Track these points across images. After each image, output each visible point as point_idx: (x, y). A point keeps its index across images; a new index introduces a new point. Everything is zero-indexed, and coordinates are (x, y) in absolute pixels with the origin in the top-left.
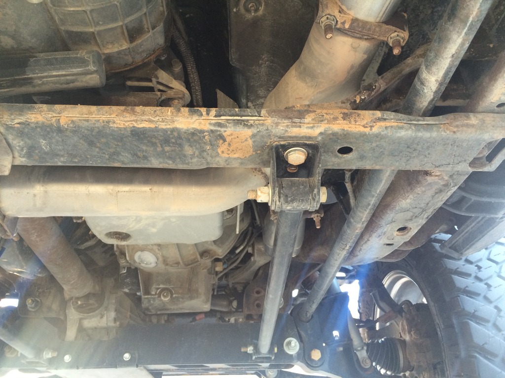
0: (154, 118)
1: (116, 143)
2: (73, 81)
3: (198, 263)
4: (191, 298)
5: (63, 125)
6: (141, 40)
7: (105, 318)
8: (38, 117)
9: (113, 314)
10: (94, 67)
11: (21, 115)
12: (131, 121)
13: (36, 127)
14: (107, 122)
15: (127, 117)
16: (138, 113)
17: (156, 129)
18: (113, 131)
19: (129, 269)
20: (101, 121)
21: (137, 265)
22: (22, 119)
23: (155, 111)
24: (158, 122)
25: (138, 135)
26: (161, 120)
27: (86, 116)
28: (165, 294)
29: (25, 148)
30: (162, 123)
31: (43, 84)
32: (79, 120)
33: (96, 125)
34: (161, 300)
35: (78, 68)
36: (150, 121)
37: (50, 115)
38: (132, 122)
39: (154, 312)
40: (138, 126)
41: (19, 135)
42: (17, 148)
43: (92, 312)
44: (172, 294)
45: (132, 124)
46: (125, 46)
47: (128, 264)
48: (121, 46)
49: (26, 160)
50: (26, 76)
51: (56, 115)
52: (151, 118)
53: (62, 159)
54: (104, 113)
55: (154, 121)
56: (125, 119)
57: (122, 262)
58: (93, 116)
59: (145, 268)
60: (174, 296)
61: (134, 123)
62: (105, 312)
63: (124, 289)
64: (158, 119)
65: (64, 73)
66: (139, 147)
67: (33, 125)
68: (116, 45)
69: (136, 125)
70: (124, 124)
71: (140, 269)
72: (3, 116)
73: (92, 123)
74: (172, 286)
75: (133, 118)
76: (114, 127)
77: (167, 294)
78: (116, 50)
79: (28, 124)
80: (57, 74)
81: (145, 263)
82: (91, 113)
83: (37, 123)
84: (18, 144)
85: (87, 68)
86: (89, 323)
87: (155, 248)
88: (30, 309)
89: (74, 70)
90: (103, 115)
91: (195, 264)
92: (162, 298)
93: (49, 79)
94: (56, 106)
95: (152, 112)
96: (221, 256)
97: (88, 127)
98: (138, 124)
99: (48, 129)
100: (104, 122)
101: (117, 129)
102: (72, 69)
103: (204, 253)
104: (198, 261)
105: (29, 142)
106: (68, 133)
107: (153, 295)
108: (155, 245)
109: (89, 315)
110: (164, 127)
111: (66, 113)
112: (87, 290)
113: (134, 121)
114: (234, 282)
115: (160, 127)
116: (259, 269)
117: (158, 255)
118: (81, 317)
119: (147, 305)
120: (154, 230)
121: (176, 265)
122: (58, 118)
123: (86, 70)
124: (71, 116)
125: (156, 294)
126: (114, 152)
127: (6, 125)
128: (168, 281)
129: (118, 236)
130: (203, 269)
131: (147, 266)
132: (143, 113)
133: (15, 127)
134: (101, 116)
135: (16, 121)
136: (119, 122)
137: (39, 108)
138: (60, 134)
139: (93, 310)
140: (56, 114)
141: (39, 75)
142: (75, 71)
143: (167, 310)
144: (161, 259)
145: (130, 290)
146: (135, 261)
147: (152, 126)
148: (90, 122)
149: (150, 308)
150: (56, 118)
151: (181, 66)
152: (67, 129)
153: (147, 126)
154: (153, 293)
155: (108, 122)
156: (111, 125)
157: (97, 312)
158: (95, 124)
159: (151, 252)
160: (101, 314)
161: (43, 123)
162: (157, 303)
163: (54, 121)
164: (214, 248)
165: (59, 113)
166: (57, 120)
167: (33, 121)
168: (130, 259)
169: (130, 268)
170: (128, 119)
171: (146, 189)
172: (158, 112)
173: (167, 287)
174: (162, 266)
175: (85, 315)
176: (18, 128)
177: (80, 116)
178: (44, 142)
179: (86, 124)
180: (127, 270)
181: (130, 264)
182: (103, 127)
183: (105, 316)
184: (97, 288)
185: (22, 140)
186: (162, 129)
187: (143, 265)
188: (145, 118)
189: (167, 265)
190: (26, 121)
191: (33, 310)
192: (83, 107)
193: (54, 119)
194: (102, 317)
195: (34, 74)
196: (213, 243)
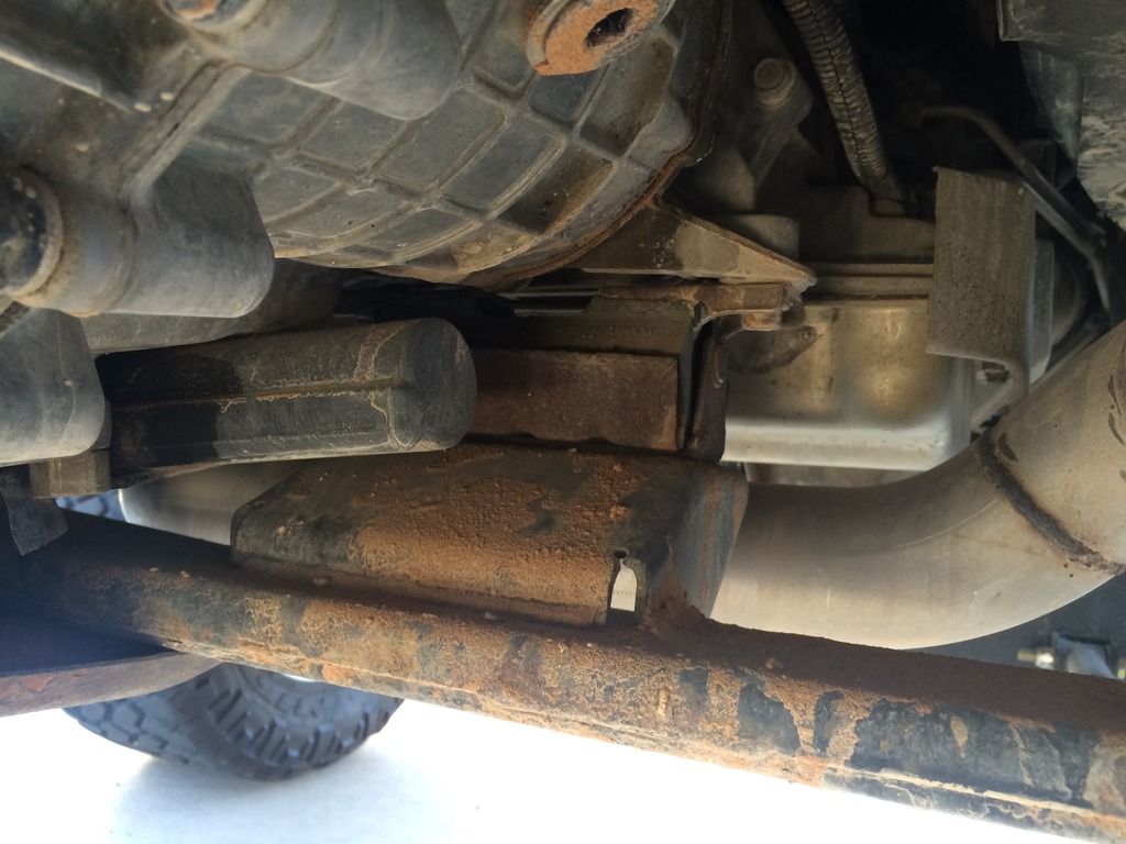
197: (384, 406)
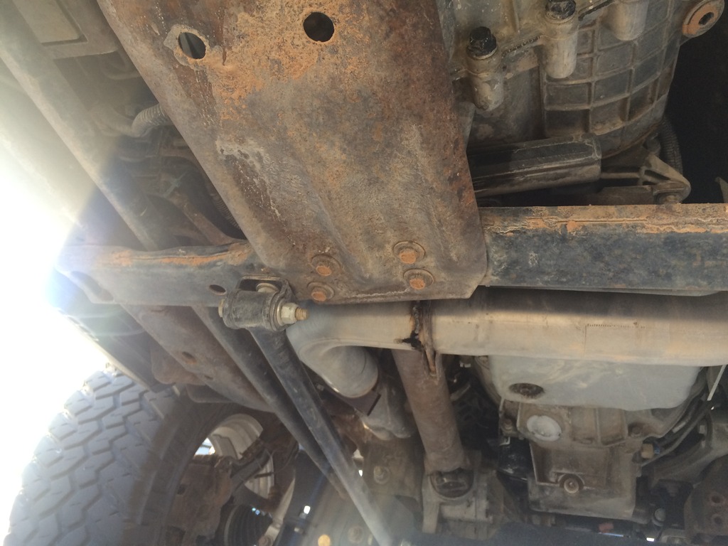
0: (705, 219)
1: (634, 256)
2: (563, 176)
3: (624, 442)
4: (611, 495)
5: (570, 233)
6: (641, 115)
7: (473, 508)
8: (539, 223)
9: (484, 504)
10: (599, 155)
11: (516, 221)
12: (668, 224)
13: (534, 236)
14: (632, 227)
15: (664, 218)
16: (679, 213)
17: (706, 235)
18: (640, 238)
19: (514, 439)
20: (624, 225)
21: (528, 435)
22: (518, 226)
23: (704, 209)
24: (709, 224)
25: (674, 244)
26: (714, 222)
27: (602, 219)
28: (571, 484)
29: (505, 264)
30: (716, 226)
31: (526, 181)
32: (594, 225)
33: (617, 231)
34: (564, 492)
35: (578, 158)
36: (698, 224)
37: (554, 220)
38: (670, 226)
39: (543, 509)
40: (678, 231)
41: (507, 246)
42: (495, 263)
43: (458, 496)
44: (581, 486)
45: (669, 228)
46: (619, 125)
47: (514, 433)
48: (614, 125)
49: (499, 279)
50: (509, 173)
51: (562, 220)
52: (700, 219)
53: (546, 278)
54: (628, 214)
55: (704, 223)
56: (661, 222)
57: (508, 429)
58: (613, 219)
59: (542, 441)
60: (585, 488)
61: (673, 227)
62: (474, 499)
63: (507, 468)
64: (711, 221)
65: (557, 165)
66: (666, 262)
67: (530, 234)
68: (607, 125)
69: (675, 229)
70: (658, 229)
71: (532, 441)
72: (494, 222)
73: (611, 228)
74: (582, 473)
75: (673, 220)
76: (643, 234)
77: (573, 484)
78: (607, 131)
79: (525, 233)
80: (549, 167)
81: (543, 433)
82: (609, 216)
83: (536, 230)
84: (498, 259)
85: (590, 157)
86: (452, 512)
87: (564, 413)
88: (378, 481)
89: (571, 161)
90: (627, 217)
91: (618, 444)
92: (566, 489)
93: (533, 175)
94: (559, 207)
95: (700, 211)
96: (661, 434)
97: (605, 234)
98: (679, 229)
99: (549, 238)
100: (628, 227)
101: (646, 236)
102: (569, 159)
103: (634, 427)
104: (622, 439)
105: (514, 255)
106: (573, 243)
107: (552, 482)
108: (564, 407)
109: (454, 499)
110: (719, 232)
111: (575, 216)
112: (457, 464)
113: (673, 224)
114: (663, 478)
115: (713, 231)
116: (714, 462)
117: (566, 423)
118: (442, 500)
119: (537, 497)
120: (584, 385)
121: (589, 441)
122: (565, 223)
123: (588, 159)
124: (583, 220)
125: (557, 482)
126: (625, 269)
127: (497, 233)
128: (573, 464)
129: (527, 390)
130: (627, 452)
131: (544, 438)
132: (687, 213)
133: (506, 237)
134: (625, 218)
135: (510, 229)
136: (650, 226)
137: (539, 211)
138: (560, 245)
139: (459, 493)
140: (562, 218)
141: (526, 170)
142: (573, 161)
143: (566, 508)
144: (568, 429)
145: (515, 470)
146: (526, 430)
147: (701, 230)
148: (608, 228)
149: (541, 502)
150: (561, 223)
151: (660, 148)
152: (573, 238)
153: (693, 231)
154: (552, 479)
155: (635, 227)
156: (639, 231)
157: (464, 497)
158: (616, 229)
159: (553, 418)
160: (468, 501)
161: (544, 230)
162: (554, 495)
163: (559, 227)
164: (650, 420)
165: (567, 218)
166: (563, 227)
167: (531, 228)
168: (521, 426)
169: (517, 438)
170: (665, 222)
171: (627, 323)
172: (708, 210)
173: (573, 473)
174: (567, 441)
175: (449, 499)
176: (510, 237)
177: (595, 220)
178: (534, 255)
179: (603, 230)
180: (511, 441)
181: (519, 432)
182: (627, 234)
183: (474, 504)
184: (468, 462)
185: (507, 253)
186: (716, 234)
187: (538, 436)
188: (688, 219)
189: (574, 439)
190: (524, 229)
191: (381, 483)
192: (597, 207)
193: (559, 225)
194: (469, 506)
195: (519, 169)
196: (650, 413)
197: (592, 144)
